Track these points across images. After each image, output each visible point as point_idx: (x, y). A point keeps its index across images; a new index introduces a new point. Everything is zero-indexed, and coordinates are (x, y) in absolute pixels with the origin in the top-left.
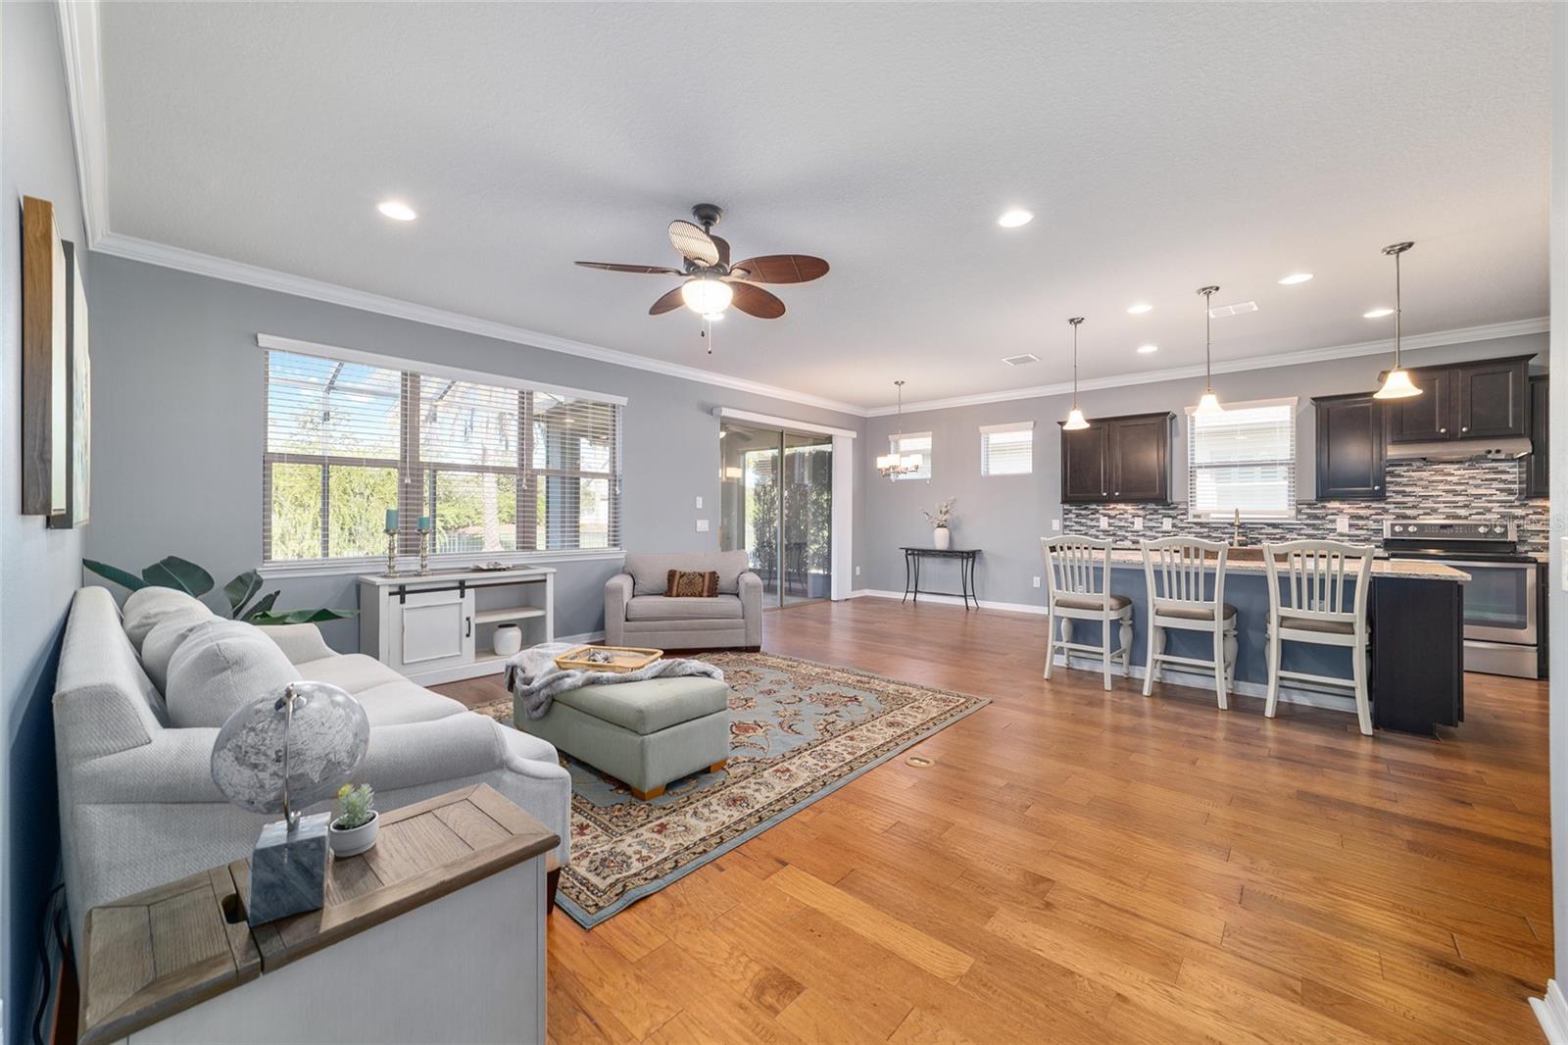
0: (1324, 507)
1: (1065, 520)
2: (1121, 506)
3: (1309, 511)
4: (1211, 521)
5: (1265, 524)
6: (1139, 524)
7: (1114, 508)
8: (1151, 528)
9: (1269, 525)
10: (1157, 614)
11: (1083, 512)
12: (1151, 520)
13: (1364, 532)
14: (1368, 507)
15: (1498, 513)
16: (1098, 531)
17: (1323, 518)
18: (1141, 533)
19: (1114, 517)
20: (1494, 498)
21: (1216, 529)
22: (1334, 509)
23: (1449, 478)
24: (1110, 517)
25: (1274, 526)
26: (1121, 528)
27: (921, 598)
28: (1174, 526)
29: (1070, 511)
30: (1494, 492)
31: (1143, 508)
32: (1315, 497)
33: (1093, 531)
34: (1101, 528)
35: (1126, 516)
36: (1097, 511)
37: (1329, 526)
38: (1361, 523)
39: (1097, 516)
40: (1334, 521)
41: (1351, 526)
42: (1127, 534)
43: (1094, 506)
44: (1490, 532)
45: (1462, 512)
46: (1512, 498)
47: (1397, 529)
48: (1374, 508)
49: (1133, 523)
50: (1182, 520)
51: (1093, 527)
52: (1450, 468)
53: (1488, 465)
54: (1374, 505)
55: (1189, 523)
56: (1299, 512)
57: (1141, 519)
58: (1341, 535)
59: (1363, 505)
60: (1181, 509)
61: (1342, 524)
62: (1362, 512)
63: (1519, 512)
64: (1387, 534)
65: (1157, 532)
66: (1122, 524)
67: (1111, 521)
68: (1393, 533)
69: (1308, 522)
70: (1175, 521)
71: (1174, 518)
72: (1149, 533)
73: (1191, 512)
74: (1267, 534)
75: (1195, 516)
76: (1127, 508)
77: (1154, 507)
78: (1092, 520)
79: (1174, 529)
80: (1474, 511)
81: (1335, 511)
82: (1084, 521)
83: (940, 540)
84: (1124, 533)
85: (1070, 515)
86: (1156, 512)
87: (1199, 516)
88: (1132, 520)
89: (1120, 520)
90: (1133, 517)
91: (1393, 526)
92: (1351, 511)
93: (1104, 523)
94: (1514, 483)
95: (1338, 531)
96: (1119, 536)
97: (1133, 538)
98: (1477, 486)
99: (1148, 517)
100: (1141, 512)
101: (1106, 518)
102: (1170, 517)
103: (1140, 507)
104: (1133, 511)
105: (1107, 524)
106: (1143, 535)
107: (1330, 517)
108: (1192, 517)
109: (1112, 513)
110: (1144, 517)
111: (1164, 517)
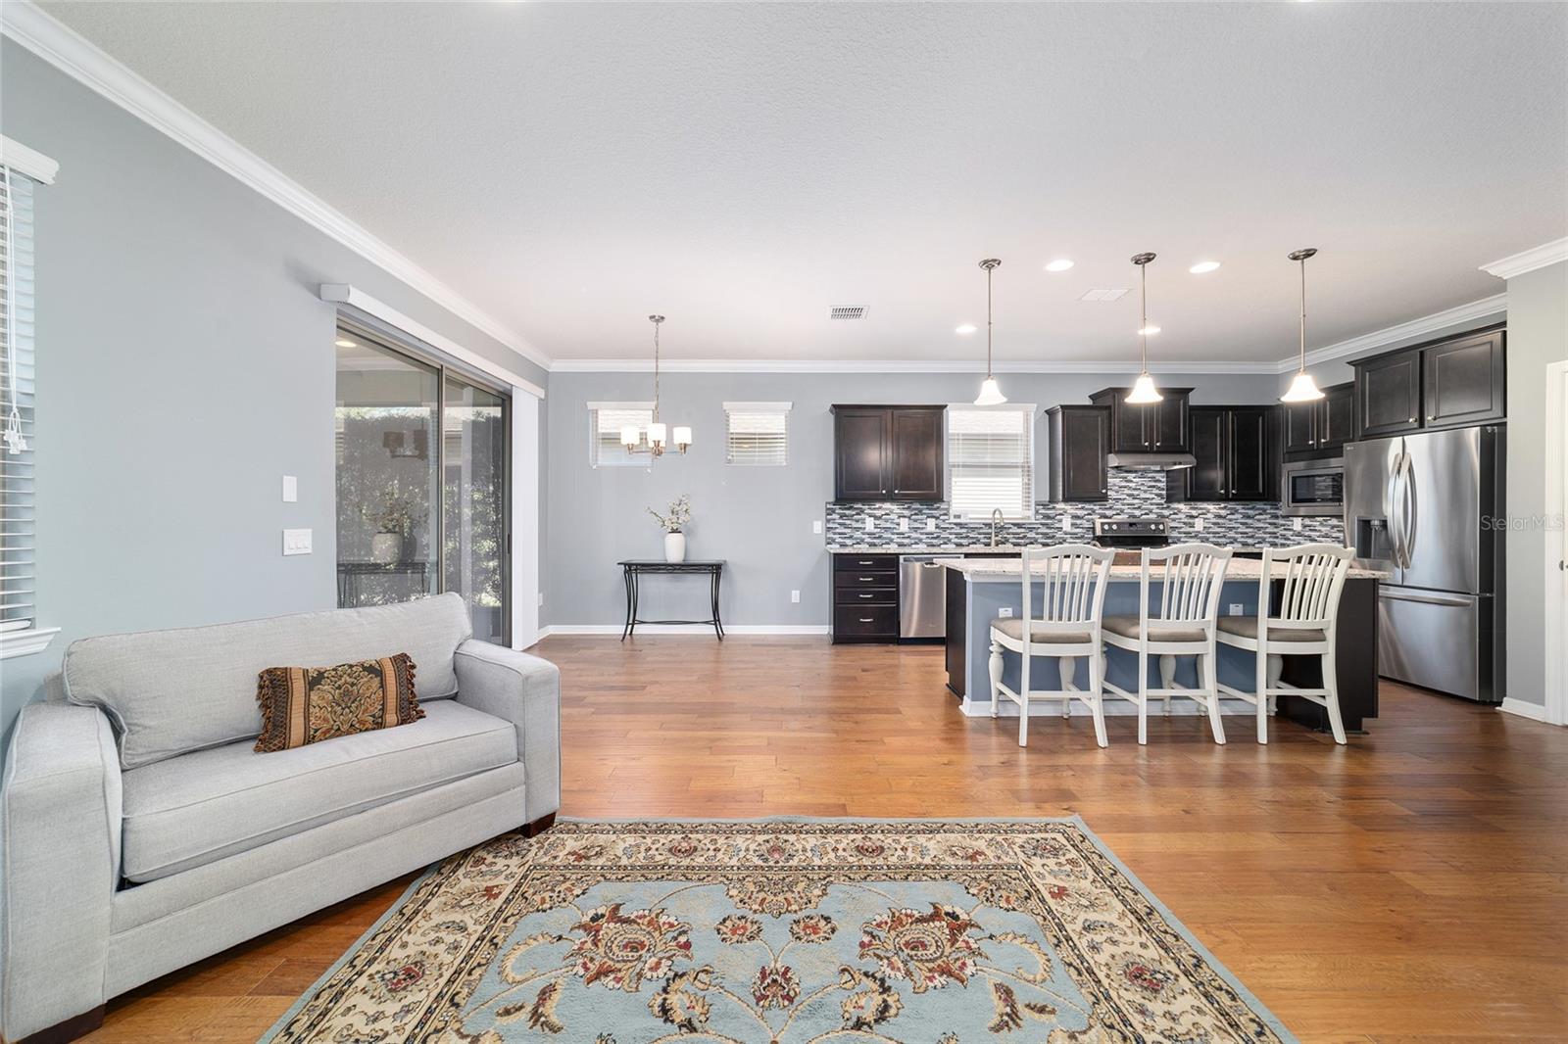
0: (1054, 508)
1: (828, 521)
2: (887, 505)
3: (1043, 511)
4: (968, 521)
5: (1012, 524)
6: (904, 525)
7: (880, 508)
8: (916, 529)
9: (1014, 525)
10: (1149, 640)
11: (847, 512)
12: (915, 521)
13: (1081, 530)
14: (1082, 508)
15: (1156, 513)
16: (863, 534)
17: (1054, 518)
18: (906, 535)
19: (880, 518)
20: (1154, 501)
21: (973, 529)
22: (1060, 509)
23: (1130, 485)
24: (876, 518)
25: (1019, 526)
26: (886, 529)
27: (639, 629)
28: (937, 527)
29: (834, 511)
30: (1153, 496)
31: (909, 508)
32: (1048, 499)
33: (858, 534)
34: (867, 530)
35: (891, 517)
36: (862, 511)
37: (1057, 525)
38: (1078, 522)
39: (863, 516)
40: (1060, 521)
41: (1072, 525)
42: (893, 537)
43: (860, 506)
44: (1157, 529)
45: (1137, 513)
46: (1163, 501)
47: (1106, 527)
48: (1087, 509)
49: (898, 524)
50: (944, 521)
51: (857, 529)
52: (1131, 476)
53: (1150, 475)
54: (1087, 506)
55: (950, 524)
56: (1037, 512)
57: (907, 519)
58: (1066, 533)
59: (1080, 506)
60: (943, 509)
61: (1066, 524)
62: (1080, 513)
63: (1166, 512)
64: (1099, 533)
65: (922, 534)
66: (888, 525)
67: (877, 522)
68: (1103, 529)
69: (1043, 521)
70: (938, 521)
71: (937, 518)
72: (914, 535)
73: (952, 512)
74: (1013, 534)
75: (956, 517)
76: (893, 507)
77: (919, 506)
78: (857, 521)
79: (937, 530)
80: (1143, 512)
81: (1061, 512)
82: (848, 522)
83: (674, 550)
84: (889, 536)
85: (834, 516)
86: (920, 512)
87: (959, 517)
88: (897, 521)
89: (886, 521)
90: (899, 517)
91: (1103, 524)
92: (1072, 511)
93: (870, 524)
94: (1163, 489)
95: (1064, 529)
97: (899, 540)
98: (1145, 491)
99: (913, 517)
100: (907, 513)
101: (872, 519)
102: (934, 517)
103: (906, 506)
104: (899, 511)
105: (873, 526)
106: (909, 537)
107: (1058, 517)
108: (952, 517)
109: (878, 513)
110: (909, 518)
111: (928, 517)
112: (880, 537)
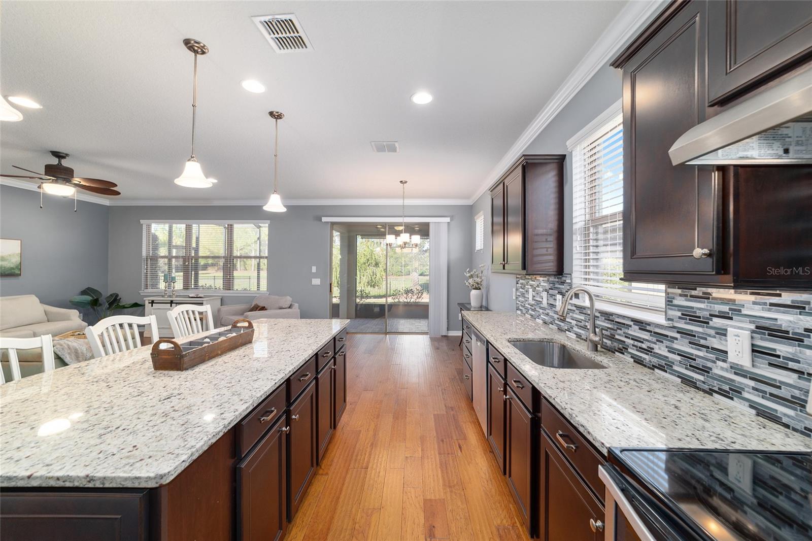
0: (706, 297)
1: (517, 289)
2: (538, 278)
3: (684, 303)
5: (634, 320)
7: (535, 280)
8: (551, 306)
9: (637, 322)
11: (524, 282)
12: (551, 296)
14: (798, 307)
16: (528, 304)
17: (705, 323)
19: (535, 290)
22: (724, 301)
24: (533, 288)
26: (538, 302)
29: (519, 281)
31: (548, 281)
34: (530, 301)
35: (540, 289)
36: (529, 282)
37: (715, 344)
39: (529, 287)
40: (722, 333)
49: (543, 298)
50: (568, 300)
51: (527, 299)
57: (547, 294)
58: (738, 370)
59: (787, 297)
60: (568, 284)
61: (739, 345)
62: (785, 320)
66: (539, 298)
67: (534, 294)
69: (682, 325)
71: (564, 295)
76: (540, 280)
77: (553, 280)
78: (527, 291)
81: (725, 308)
84: (539, 309)
85: (519, 285)
86: (554, 286)
88: (542, 295)
89: (538, 293)
90: (543, 291)
92: (758, 312)
93: (531, 295)
95: (732, 358)
97: (543, 317)
99: (550, 292)
100: (547, 286)
104: (543, 284)
107: (717, 322)
109: (535, 285)
112: (535, 310)
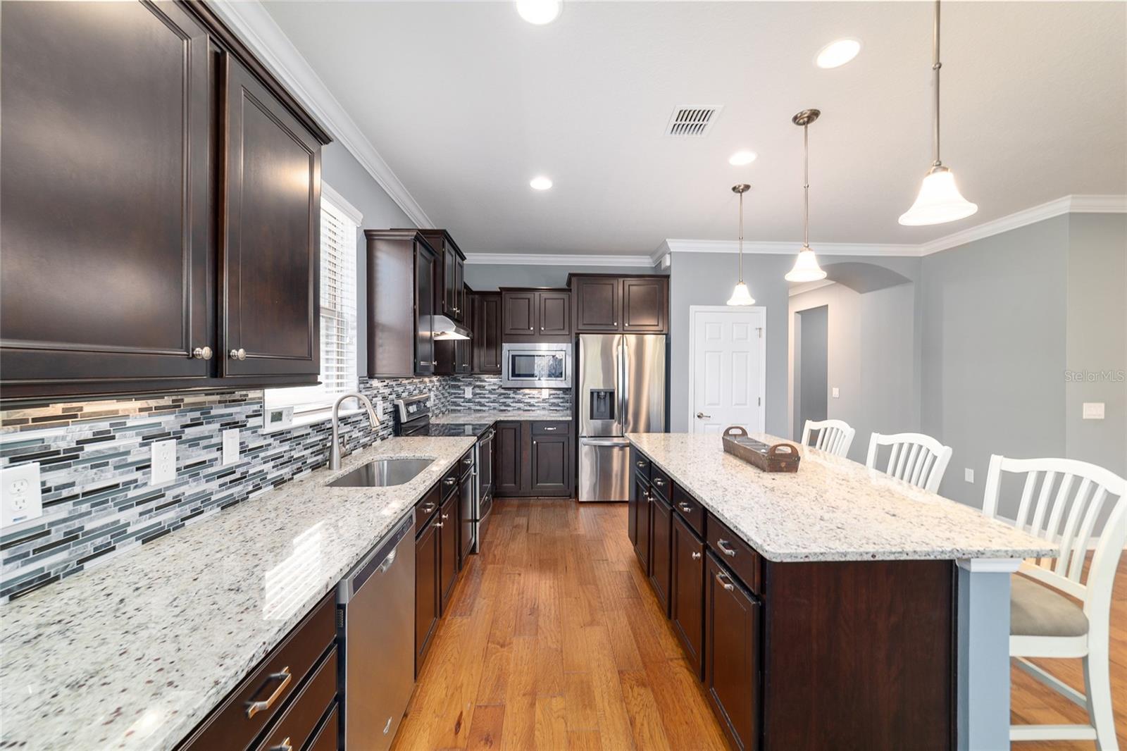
0: (371, 386)
2: (103, 407)
3: (364, 392)
12: (194, 443)
14: (388, 386)
19: (69, 457)
26: (97, 496)
31: (176, 406)
32: (368, 373)
35: (115, 444)
40: (376, 406)
41: (383, 411)
42: (123, 517)
49: (143, 467)
50: (254, 430)
55: (265, 436)
56: (359, 396)
57: (169, 444)
60: (255, 401)
61: (380, 409)
64: (404, 418)
65: (209, 478)
66: (109, 477)
67: (57, 477)
68: (407, 412)
75: (277, 417)
81: (376, 391)
86: (205, 415)
89: (99, 463)
90: (147, 440)
96: (93, 534)
99: (190, 433)
100: (169, 421)
101: (33, 467)
102: (234, 425)
103: (167, 401)
104: (146, 419)
105: (38, 498)
106: (177, 501)
107: (374, 400)
108: (268, 417)
109: (59, 437)
110: (178, 437)
111: (225, 426)
112: (71, 537)
